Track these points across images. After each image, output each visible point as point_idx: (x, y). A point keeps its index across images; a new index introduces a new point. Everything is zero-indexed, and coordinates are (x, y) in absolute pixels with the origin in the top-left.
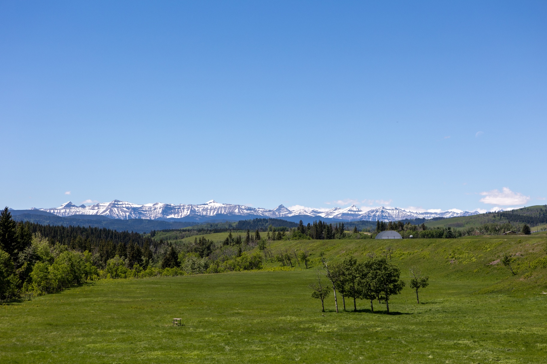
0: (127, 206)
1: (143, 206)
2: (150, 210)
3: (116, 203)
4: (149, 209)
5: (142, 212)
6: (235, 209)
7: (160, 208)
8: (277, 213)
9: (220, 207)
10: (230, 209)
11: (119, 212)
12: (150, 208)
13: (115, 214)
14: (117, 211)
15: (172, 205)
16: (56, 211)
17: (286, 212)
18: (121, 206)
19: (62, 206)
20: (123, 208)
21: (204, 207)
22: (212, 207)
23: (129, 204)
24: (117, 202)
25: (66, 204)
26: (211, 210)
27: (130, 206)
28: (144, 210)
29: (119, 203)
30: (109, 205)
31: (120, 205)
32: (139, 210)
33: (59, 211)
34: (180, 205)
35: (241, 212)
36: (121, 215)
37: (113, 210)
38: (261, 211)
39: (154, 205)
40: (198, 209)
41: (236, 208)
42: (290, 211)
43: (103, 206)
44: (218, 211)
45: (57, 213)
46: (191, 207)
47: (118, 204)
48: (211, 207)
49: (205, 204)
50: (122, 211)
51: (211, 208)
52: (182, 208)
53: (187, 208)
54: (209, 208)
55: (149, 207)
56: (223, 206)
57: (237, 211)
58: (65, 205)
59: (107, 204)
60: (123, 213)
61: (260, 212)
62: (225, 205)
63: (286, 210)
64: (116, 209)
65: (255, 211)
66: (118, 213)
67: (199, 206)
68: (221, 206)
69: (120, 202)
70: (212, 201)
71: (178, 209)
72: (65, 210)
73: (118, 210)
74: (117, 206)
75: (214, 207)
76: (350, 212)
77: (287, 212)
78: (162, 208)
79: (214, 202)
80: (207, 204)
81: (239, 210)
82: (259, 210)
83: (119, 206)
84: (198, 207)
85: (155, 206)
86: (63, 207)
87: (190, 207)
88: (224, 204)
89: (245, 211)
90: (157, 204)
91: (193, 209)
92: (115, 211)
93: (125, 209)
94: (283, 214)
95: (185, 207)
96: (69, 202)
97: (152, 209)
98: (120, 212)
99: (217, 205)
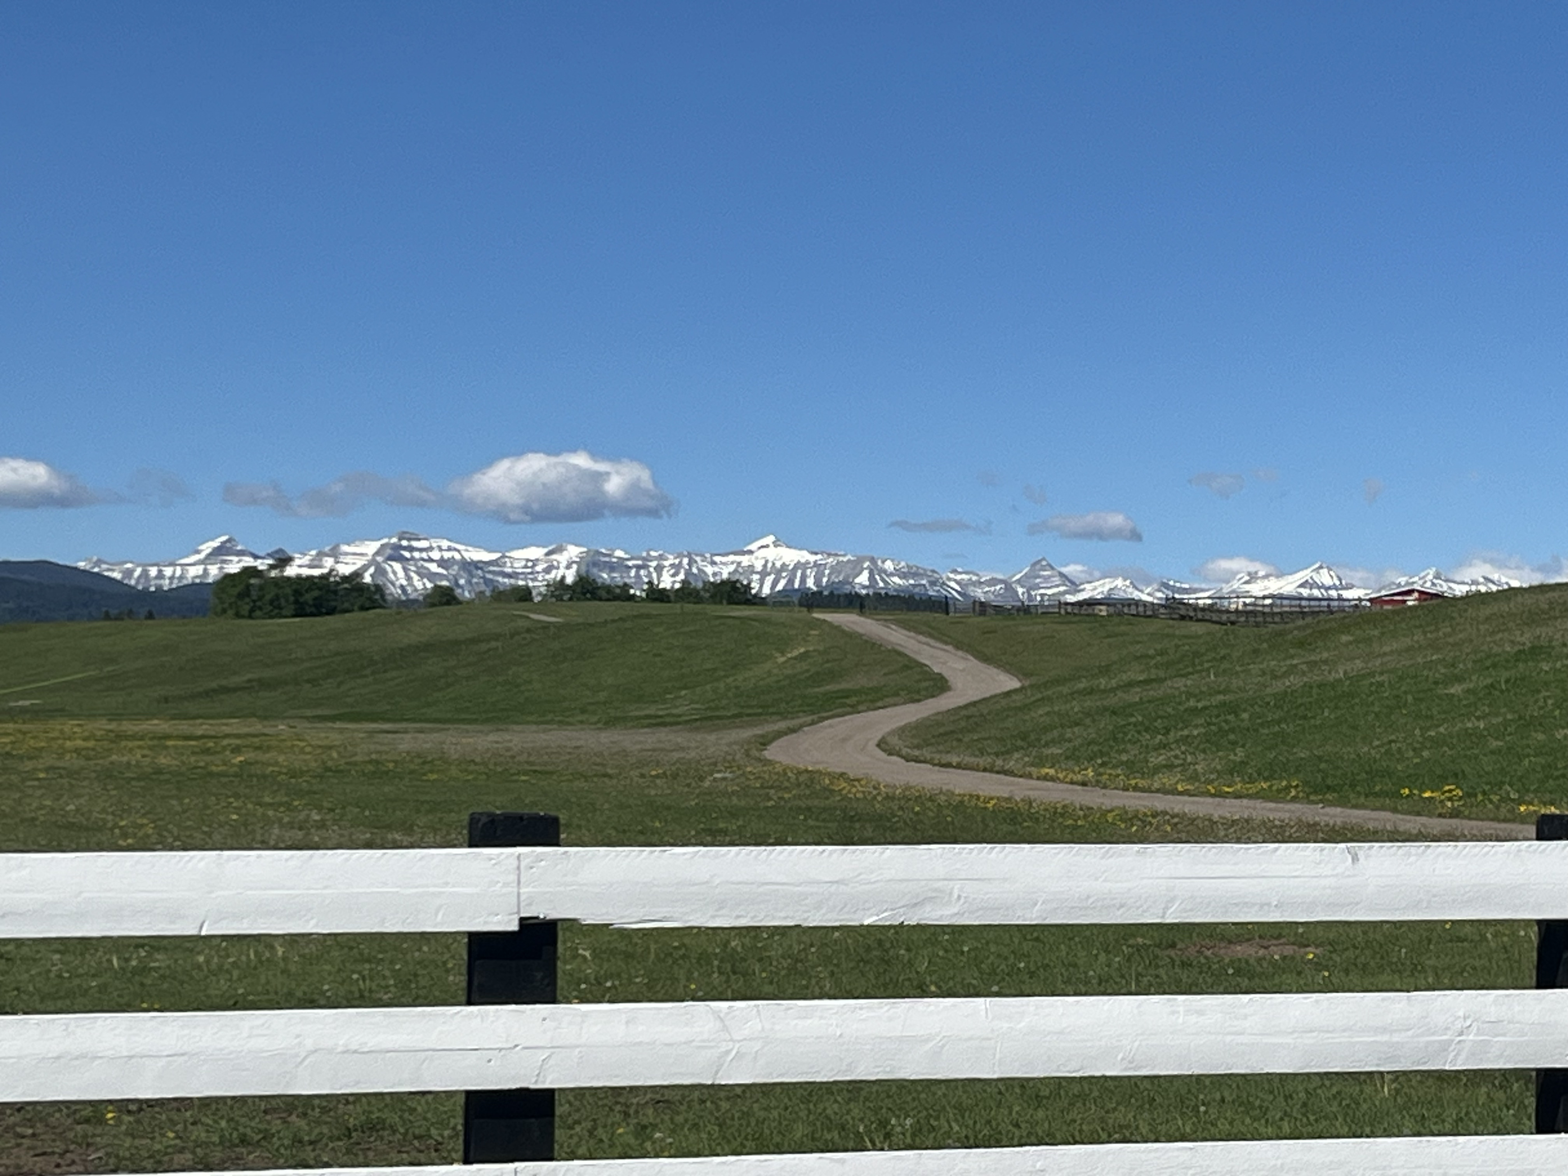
0: (447, 555)
1: (504, 557)
2: (531, 573)
3: (404, 543)
4: (526, 567)
5: (500, 579)
6: (857, 571)
7: (568, 567)
8: (1020, 590)
9: (798, 565)
10: (840, 573)
11: (409, 578)
12: (530, 564)
13: (393, 584)
14: (401, 574)
15: (619, 553)
16: (168, 571)
17: (1057, 586)
18: (424, 555)
19: (198, 552)
20: (427, 565)
21: (739, 563)
22: (770, 565)
23: (456, 550)
24: (409, 540)
25: (216, 543)
26: (764, 574)
27: (457, 556)
28: (508, 570)
29: (415, 544)
30: (377, 553)
31: (421, 550)
32: (490, 572)
33: (178, 572)
34: (648, 554)
35: (881, 584)
36: (416, 590)
37: (389, 569)
38: (958, 582)
39: (548, 554)
40: (716, 569)
41: (862, 569)
42: (1073, 583)
43: (355, 554)
44: (791, 581)
45: (172, 578)
46: (690, 564)
47: (411, 549)
48: (767, 562)
49: (744, 553)
50: (424, 574)
51: (765, 566)
52: (654, 564)
53: (672, 566)
54: (759, 567)
55: (528, 560)
56: (812, 558)
57: (863, 579)
58: (209, 551)
59: (371, 547)
60: (425, 580)
61: (953, 584)
62: (819, 557)
63: (1057, 580)
64: (397, 566)
65: (933, 583)
66: (405, 583)
67: (717, 559)
68: (803, 561)
69: (419, 540)
70: (770, 539)
71: (639, 567)
72: (205, 570)
73: (405, 570)
74: (407, 554)
75: (778, 565)
76: (1305, 592)
77: (1062, 589)
78: (575, 566)
79: (776, 546)
80: (751, 552)
81: (871, 578)
82: (949, 579)
83: (417, 555)
84: (713, 563)
85: (554, 557)
86: (202, 556)
87: (685, 561)
88: (816, 554)
89: (896, 580)
90: (559, 550)
91: (695, 570)
92: (395, 573)
93: (433, 567)
94: (1042, 595)
95: (666, 563)
96: (224, 538)
97: (539, 568)
98: (415, 578)
99: (790, 556)
